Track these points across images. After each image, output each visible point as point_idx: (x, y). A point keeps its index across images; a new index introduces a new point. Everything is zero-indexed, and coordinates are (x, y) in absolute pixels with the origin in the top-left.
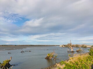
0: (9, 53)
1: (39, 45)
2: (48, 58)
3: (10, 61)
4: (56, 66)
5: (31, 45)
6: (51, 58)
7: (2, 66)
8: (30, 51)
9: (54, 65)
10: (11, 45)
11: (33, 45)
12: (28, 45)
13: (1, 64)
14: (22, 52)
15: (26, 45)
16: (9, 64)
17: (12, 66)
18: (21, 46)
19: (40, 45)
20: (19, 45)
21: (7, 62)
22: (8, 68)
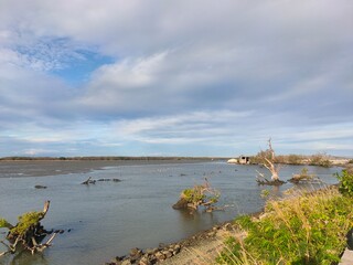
0: (38, 187)
1: (149, 158)
2: (183, 207)
3: (43, 215)
4: (214, 236)
5: (122, 158)
6: (194, 206)
7: (16, 235)
8: (117, 180)
9: (207, 231)
10: (48, 159)
11: (128, 159)
12: (108, 159)
13: (11, 228)
14: (86, 183)
15: (102, 159)
16: (39, 227)
17: (50, 233)
18: (83, 159)
19: (154, 159)
20: (76, 159)
21: (34, 222)
22: (39, 240)
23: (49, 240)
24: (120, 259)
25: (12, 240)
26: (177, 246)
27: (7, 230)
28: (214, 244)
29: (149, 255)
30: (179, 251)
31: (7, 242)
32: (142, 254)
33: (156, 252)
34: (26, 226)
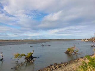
0: (31, 47)
1: (57, 40)
2: (67, 53)
3: (32, 53)
4: (77, 61)
5: (50, 40)
7: (27, 58)
8: (49, 45)
9: (75, 60)
10: (33, 40)
11: (52, 40)
12: (47, 40)
14: (42, 46)
15: (45, 40)
16: (32, 56)
18: (41, 40)
19: (59, 40)
20: (39, 40)
21: (30, 55)
22: (32, 59)
23: (34, 59)
24: (51, 65)
25: (26, 59)
26: (66, 63)
27: (25, 56)
28: (77, 64)
29: (59, 65)
30: (67, 64)
31: (25, 59)
32: (57, 64)
33: (61, 64)
34: (29, 56)
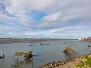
0: (30, 45)
1: (56, 39)
2: (65, 52)
3: (32, 52)
4: (75, 60)
5: (49, 39)
6: (69, 52)
7: (26, 56)
8: (48, 44)
9: (73, 59)
10: (32, 39)
11: (51, 39)
12: (46, 39)
13: (25, 54)
14: (41, 45)
15: (44, 39)
16: (31, 54)
17: (33, 56)
18: (40, 39)
19: (57, 39)
20: (38, 39)
22: (31, 57)
23: (33, 57)
24: (50, 64)
25: (26, 57)
26: (64, 62)
27: (24, 55)
28: (75, 62)
29: (57, 63)
30: (65, 63)
31: (24, 57)
32: (55, 63)
33: (59, 63)
34: (28, 54)
